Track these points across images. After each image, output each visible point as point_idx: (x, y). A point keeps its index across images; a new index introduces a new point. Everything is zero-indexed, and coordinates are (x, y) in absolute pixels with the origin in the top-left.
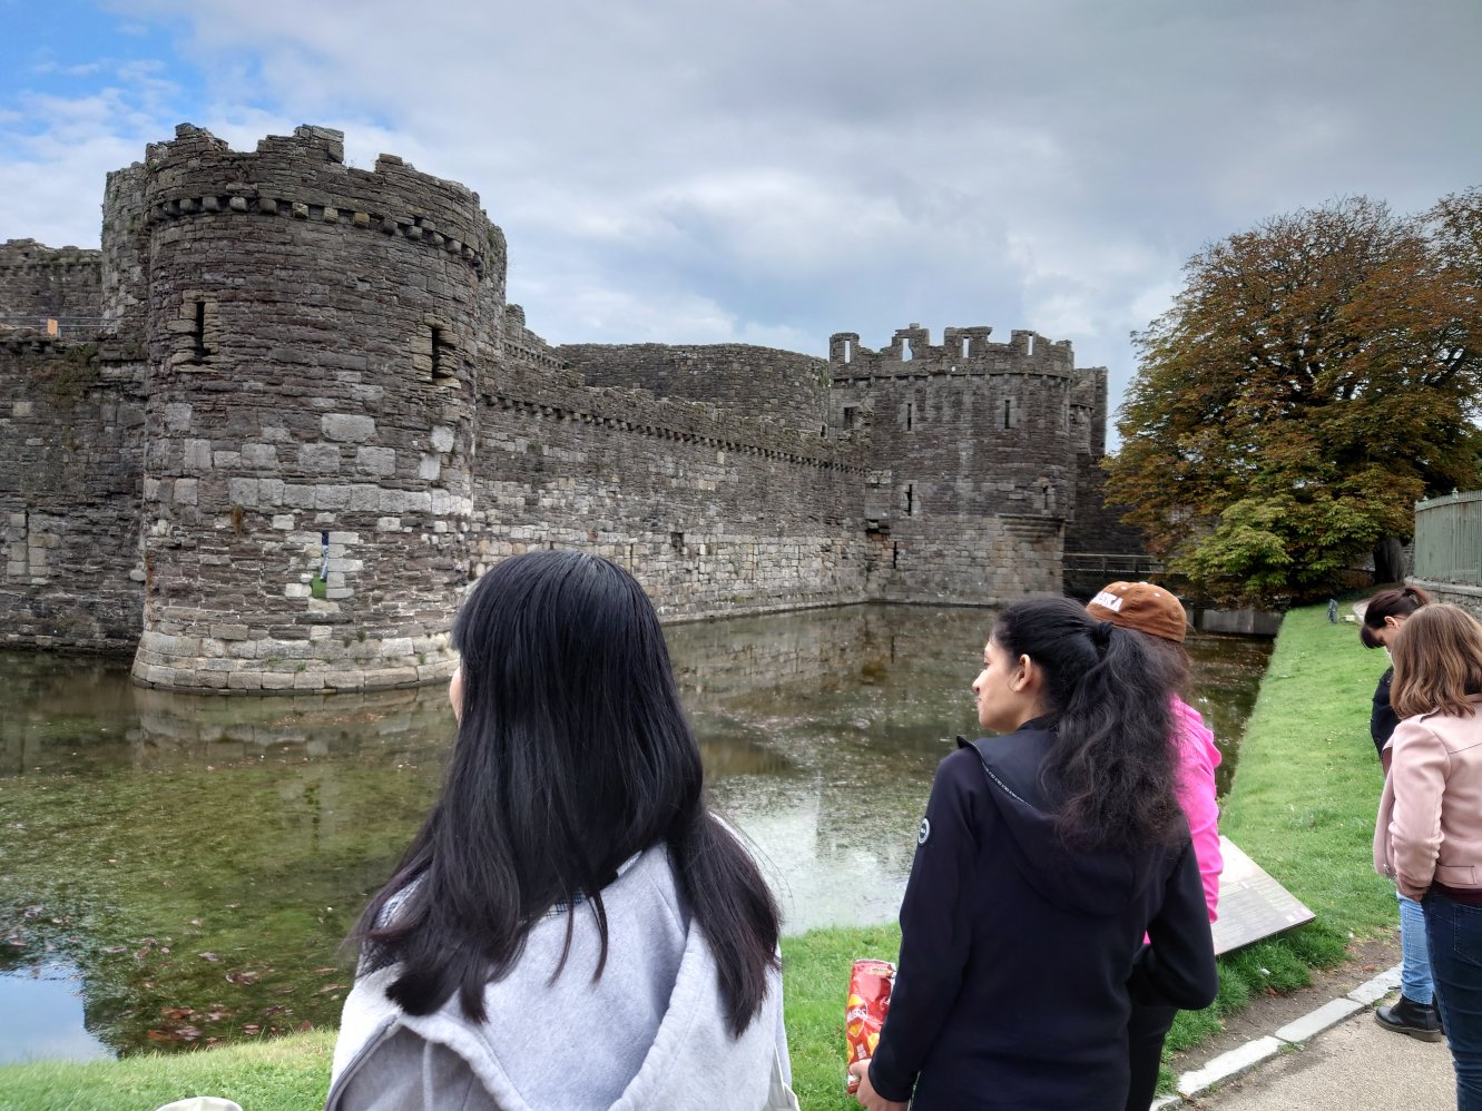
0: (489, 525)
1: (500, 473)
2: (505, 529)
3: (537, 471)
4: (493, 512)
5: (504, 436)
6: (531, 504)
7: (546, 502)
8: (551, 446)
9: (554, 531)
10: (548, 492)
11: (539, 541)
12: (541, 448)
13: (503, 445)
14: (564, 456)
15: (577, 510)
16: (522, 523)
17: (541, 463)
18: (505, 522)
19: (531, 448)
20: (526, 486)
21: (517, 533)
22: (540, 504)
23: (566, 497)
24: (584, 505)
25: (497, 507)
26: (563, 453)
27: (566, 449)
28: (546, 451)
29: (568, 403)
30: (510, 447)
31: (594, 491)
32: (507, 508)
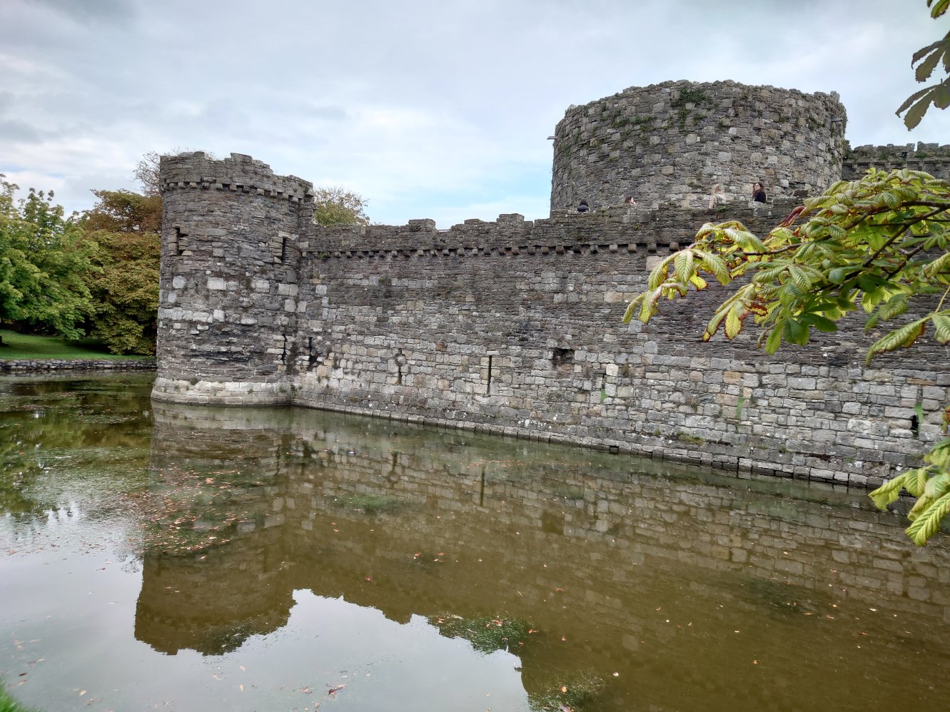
0: (349, 335)
1: (357, 300)
2: (360, 338)
3: (386, 297)
4: (351, 326)
5: (360, 276)
6: (382, 321)
7: (395, 319)
8: (400, 278)
9: (404, 341)
10: (397, 312)
11: (388, 347)
12: (390, 281)
13: (358, 282)
14: (413, 285)
15: (426, 326)
16: (373, 334)
17: (389, 292)
18: (361, 333)
19: (381, 282)
20: (378, 308)
21: (370, 340)
22: (390, 321)
23: (415, 315)
24: (434, 322)
25: (354, 323)
26: (410, 282)
27: (413, 279)
28: (395, 282)
29: (410, 244)
30: (365, 283)
31: (444, 310)
32: (362, 323)
